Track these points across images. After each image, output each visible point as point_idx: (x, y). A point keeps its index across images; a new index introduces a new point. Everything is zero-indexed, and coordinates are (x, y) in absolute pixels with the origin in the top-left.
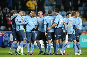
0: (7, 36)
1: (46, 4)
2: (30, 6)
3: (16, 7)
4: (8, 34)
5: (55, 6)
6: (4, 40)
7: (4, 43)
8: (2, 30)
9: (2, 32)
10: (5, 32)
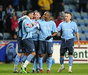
0: (12, 47)
1: (66, 2)
2: (44, 5)
3: (23, 7)
4: (13, 44)
5: (78, 5)
6: (9, 52)
7: (8, 56)
8: (5, 39)
9: (5, 41)
10: (9, 41)
